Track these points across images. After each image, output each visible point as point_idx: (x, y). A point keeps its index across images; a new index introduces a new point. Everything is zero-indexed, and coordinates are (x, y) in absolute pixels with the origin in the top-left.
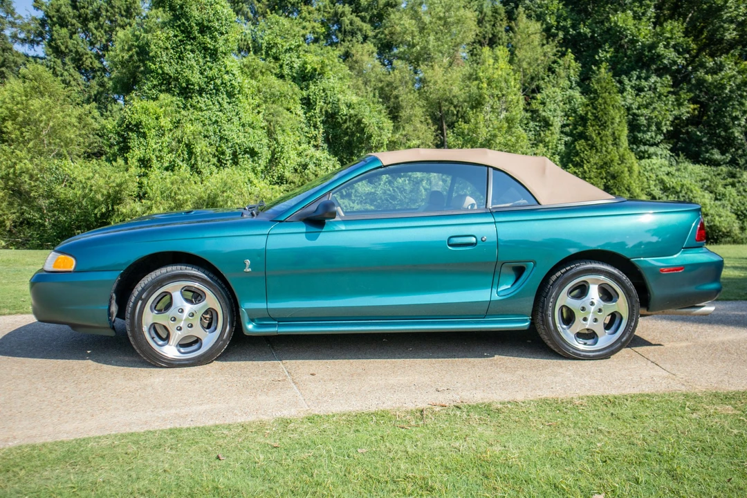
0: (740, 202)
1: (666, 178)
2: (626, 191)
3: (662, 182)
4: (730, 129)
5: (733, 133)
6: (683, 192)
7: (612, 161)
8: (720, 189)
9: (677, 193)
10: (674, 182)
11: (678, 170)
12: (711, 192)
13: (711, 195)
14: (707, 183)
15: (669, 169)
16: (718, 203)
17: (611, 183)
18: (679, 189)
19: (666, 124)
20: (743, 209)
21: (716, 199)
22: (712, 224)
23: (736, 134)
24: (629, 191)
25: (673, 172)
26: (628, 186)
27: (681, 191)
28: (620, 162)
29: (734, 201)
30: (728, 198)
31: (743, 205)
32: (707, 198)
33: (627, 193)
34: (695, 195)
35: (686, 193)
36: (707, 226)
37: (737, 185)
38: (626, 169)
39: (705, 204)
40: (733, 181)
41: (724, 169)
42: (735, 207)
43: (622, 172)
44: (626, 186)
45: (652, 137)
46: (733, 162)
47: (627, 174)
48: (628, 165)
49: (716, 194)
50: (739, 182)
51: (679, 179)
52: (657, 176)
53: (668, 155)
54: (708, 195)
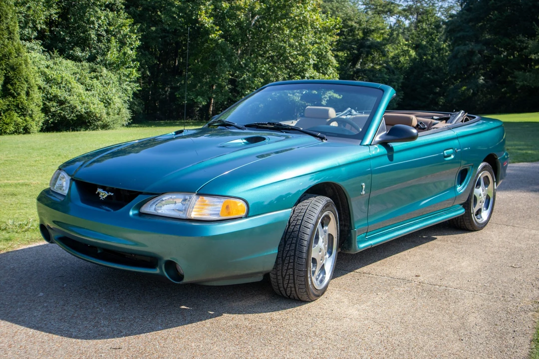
0: (104, 93)
1: (46, 70)
2: (24, 82)
3: (44, 74)
4: (87, 31)
5: (90, 34)
6: (63, 83)
7: (10, 54)
8: (88, 81)
9: (58, 84)
10: (55, 74)
11: (55, 64)
12: (82, 84)
13: (82, 86)
14: (78, 76)
15: (47, 63)
16: (90, 93)
17: (11, 74)
18: (60, 81)
19: (40, 23)
20: (107, 98)
21: (87, 90)
22: (88, 110)
23: (93, 36)
24: (27, 82)
25: (52, 66)
26: (27, 78)
27: (61, 83)
28: (17, 55)
29: (100, 92)
30: (96, 89)
31: (107, 94)
32: (80, 89)
33: (25, 83)
34: (73, 86)
35: (66, 84)
36: (85, 112)
37: (100, 78)
38: (23, 62)
39: (80, 94)
40: (96, 75)
41: (86, 64)
42: (101, 97)
43: (21, 65)
44: (25, 77)
45: (29, 34)
46: (92, 59)
47: (24, 66)
48: (23, 58)
49: (86, 86)
50: (101, 76)
51: (58, 72)
52: (39, 68)
53: (41, 50)
54: (81, 86)
